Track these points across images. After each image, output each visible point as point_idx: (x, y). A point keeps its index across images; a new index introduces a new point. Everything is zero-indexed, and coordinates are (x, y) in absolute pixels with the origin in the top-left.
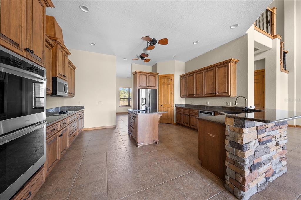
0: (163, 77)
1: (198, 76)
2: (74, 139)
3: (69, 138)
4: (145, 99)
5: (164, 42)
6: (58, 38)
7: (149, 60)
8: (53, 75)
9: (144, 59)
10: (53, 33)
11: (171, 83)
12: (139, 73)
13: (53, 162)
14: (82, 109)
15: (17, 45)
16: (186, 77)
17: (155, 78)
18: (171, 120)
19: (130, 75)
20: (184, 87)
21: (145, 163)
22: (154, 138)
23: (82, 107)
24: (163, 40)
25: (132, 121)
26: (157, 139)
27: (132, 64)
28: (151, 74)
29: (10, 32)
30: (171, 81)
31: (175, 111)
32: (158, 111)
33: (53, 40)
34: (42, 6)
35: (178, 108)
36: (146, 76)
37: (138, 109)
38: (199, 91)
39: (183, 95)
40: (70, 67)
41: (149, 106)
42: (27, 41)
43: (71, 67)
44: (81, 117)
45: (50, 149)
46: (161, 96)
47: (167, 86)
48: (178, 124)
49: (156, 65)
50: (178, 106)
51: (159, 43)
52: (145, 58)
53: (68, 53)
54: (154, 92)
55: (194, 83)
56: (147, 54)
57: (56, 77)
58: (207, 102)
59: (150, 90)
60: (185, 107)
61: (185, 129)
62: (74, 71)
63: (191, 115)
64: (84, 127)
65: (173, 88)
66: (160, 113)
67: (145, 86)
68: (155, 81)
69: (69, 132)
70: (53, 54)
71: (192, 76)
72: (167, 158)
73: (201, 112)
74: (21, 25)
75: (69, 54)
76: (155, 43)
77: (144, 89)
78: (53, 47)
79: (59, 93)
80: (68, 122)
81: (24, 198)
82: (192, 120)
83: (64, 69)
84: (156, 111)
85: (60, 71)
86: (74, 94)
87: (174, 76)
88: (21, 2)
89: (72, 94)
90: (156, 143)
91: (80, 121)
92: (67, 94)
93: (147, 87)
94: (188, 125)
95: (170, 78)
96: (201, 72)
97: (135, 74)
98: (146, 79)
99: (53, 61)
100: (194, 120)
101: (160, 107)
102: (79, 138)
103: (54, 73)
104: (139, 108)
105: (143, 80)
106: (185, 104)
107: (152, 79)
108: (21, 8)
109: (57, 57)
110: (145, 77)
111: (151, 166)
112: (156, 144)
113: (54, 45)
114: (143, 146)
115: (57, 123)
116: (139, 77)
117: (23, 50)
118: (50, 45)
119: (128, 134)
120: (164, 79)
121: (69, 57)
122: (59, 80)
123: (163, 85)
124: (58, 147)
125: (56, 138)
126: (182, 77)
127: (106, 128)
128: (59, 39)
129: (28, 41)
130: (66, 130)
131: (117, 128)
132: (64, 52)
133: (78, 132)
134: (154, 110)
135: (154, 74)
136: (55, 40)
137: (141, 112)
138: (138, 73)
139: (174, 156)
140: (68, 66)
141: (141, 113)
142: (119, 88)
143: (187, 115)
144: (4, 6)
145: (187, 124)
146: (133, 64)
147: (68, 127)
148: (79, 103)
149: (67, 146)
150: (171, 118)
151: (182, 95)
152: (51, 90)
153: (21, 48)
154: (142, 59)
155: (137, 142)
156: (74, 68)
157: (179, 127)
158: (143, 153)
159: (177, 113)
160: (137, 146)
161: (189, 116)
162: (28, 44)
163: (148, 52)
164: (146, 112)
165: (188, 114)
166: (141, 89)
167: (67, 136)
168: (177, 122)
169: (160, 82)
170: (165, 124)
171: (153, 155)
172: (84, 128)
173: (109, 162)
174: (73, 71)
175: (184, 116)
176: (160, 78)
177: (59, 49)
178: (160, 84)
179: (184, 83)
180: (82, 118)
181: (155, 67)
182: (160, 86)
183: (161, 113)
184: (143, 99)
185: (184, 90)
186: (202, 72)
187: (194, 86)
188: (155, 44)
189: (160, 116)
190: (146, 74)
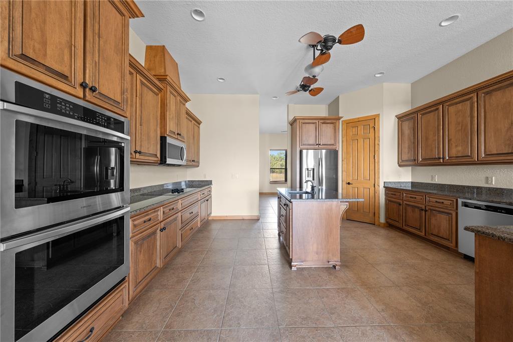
0: (352, 124)
1: (452, 109)
2: (192, 233)
3: (182, 231)
4: (313, 169)
5: (355, 35)
6: (167, 75)
7: (320, 90)
8: (161, 133)
9: (310, 89)
10: (163, 70)
11: (371, 135)
12: (301, 121)
13: (148, 272)
14: (209, 186)
15: (63, 77)
16: (412, 118)
17: (335, 127)
18: (371, 215)
19: (286, 127)
20: (407, 142)
21: (304, 316)
22: (330, 255)
23: (209, 183)
24: (351, 32)
25: (283, 212)
26: (336, 259)
27: (288, 106)
28: (324, 120)
29: (46, 52)
30: (372, 130)
31: (384, 197)
32: (340, 196)
33: (160, 80)
34: (122, 14)
35: (392, 191)
36: (314, 125)
37: (298, 190)
38: (460, 148)
39: (407, 161)
40: (191, 121)
41: (320, 183)
42: (87, 71)
43: (193, 121)
44: (207, 198)
45: (141, 252)
46: (347, 164)
47: (361, 141)
48: (391, 225)
49: (337, 100)
50: (390, 186)
51: (340, 42)
52: (312, 87)
53: (186, 100)
54: (333, 155)
55: (438, 130)
56: (314, 76)
57: (166, 135)
58: (487, 178)
59: (324, 151)
60: (410, 189)
61: (411, 243)
62: (199, 127)
63: (431, 210)
64: (211, 213)
65: (379, 145)
66: (343, 202)
67: (313, 145)
68: (335, 132)
69: (182, 223)
70: (161, 100)
71: (432, 113)
72: (361, 318)
73: (466, 205)
74: (73, 43)
75: (188, 100)
76: (330, 44)
77: (312, 150)
78: (161, 91)
79: (169, 161)
80: (180, 207)
81: (79, 339)
82: (433, 221)
83: (178, 124)
84: (336, 197)
85: (171, 126)
86: (198, 162)
87: (379, 120)
88: (73, 5)
89: (194, 163)
90: (334, 267)
91: (203, 205)
92: (183, 163)
93: (317, 146)
94: (423, 234)
95: (371, 124)
96: (467, 97)
97: (293, 123)
98: (314, 131)
99: (161, 113)
100: (440, 223)
101: (345, 185)
102: (202, 231)
103: (163, 130)
104: (301, 187)
105: (309, 134)
106: (410, 180)
107: (327, 130)
108: (73, 14)
109: (167, 105)
110: (312, 127)
111: (317, 329)
112: (334, 270)
113: (162, 87)
114: (303, 269)
115: (157, 209)
116: (301, 128)
117: (77, 86)
118: (158, 88)
119: (277, 236)
120: (356, 127)
121: (188, 105)
122: (169, 140)
123: (351, 140)
124: (158, 247)
125: (154, 233)
126: (401, 118)
127: (243, 219)
128: (168, 78)
129: (90, 70)
130: (175, 219)
131: (260, 221)
132: (179, 98)
133: (199, 222)
134: (332, 193)
135: (332, 120)
136: (163, 79)
137: (304, 195)
138: (298, 121)
139: (384, 317)
140: (187, 118)
141: (304, 197)
142: (270, 151)
143: (418, 207)
144: (30, 7)
145: (420, 230)
146: (290, 105)
147: (179, 214)
148: (205, 176)
149: (178, 246)
150: (372, 211)
151: (403, 161)
152: (159, 155)
153: (73, 83)
154: (305, 91)
155: (292, 259)
156: (199, 123)
157: (393, 234)
158: (301, 286)
159: (388, 201)
160: (291, 267)
161: (426, 211)
162: (90, 76)
163: (317, 70)
164: (313, 197)
165: (420, 206)
166: (304, 152)
167: (178, 230)
168: (389, 221)
169: (346, 135)
170: (357, 224)
171: (325, 299)
172: (212, 215)
173: (233, 292)
174: (196, 128)
175: (409, 209)
176: (345, 125)
177: (171, 93)
178: (345, 139)
179: (407, 131)
180: (207, 200)
181: (334, 104)
182: (345, 143)
183: (346, 202)
184: (308, 169)
185: (409, 148)
186: (471, 98)
187: (439, 136)
188: (331, 47)
189: (344, 207)
190: (314, 121)
